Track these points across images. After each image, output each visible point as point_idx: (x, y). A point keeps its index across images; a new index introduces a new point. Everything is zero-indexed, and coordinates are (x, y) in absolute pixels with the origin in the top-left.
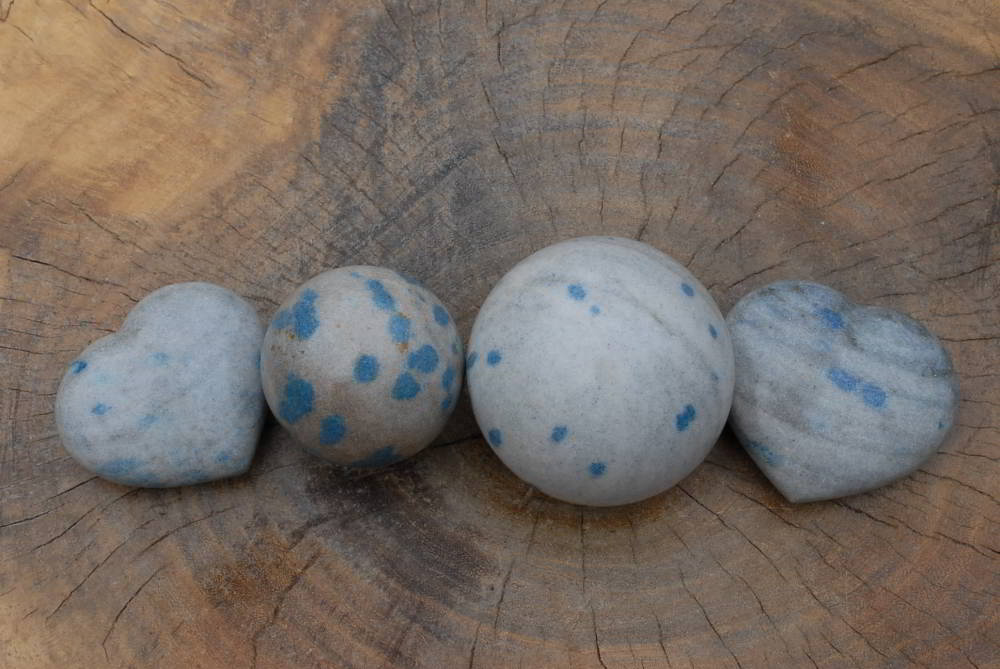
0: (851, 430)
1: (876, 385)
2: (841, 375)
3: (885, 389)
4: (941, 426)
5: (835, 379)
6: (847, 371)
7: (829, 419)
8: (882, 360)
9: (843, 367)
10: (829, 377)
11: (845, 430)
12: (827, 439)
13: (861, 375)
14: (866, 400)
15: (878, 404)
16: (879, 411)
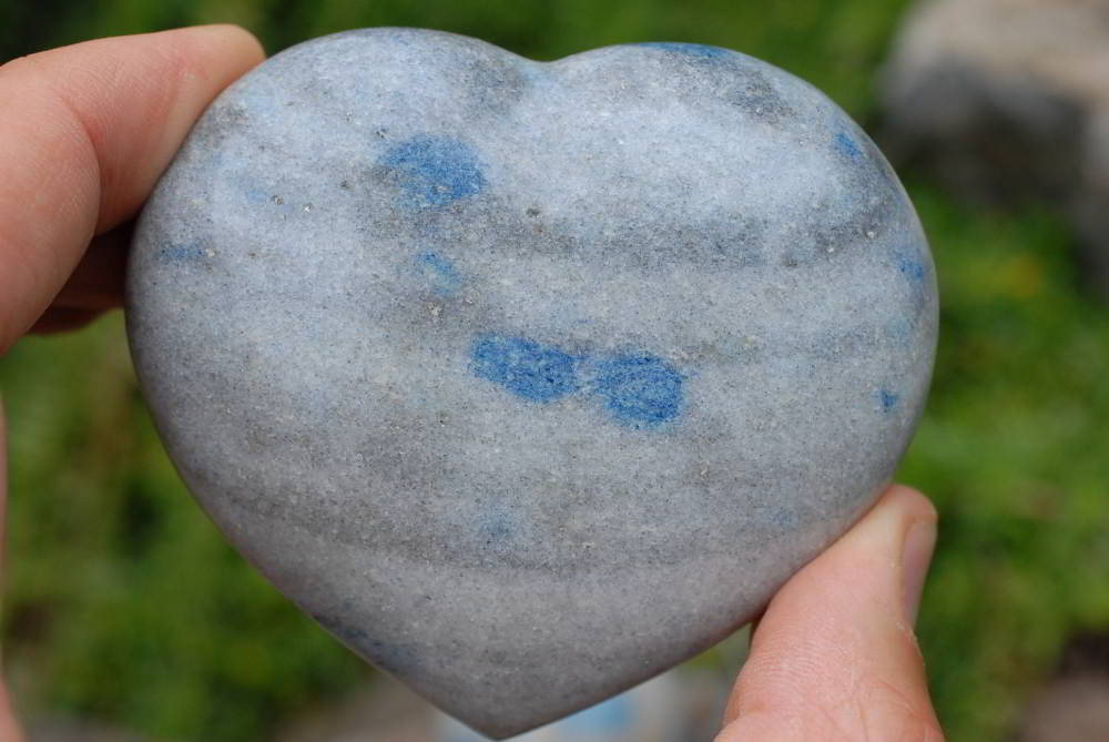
0: (598, 518)
1: (639, 352)
2: (515, 355)
3: (672, 354)
4: (888, 400)
5: (500, 372)
6: (530, 335)
7: (515, 506)
8: (641, 262)
9: (519, 323)
10: (478, 372)
11: (577, 525)
12: (529, 566)
13: (584, 334)
14: (621, 411)
15: (662, 411)
16: (672, 434)
